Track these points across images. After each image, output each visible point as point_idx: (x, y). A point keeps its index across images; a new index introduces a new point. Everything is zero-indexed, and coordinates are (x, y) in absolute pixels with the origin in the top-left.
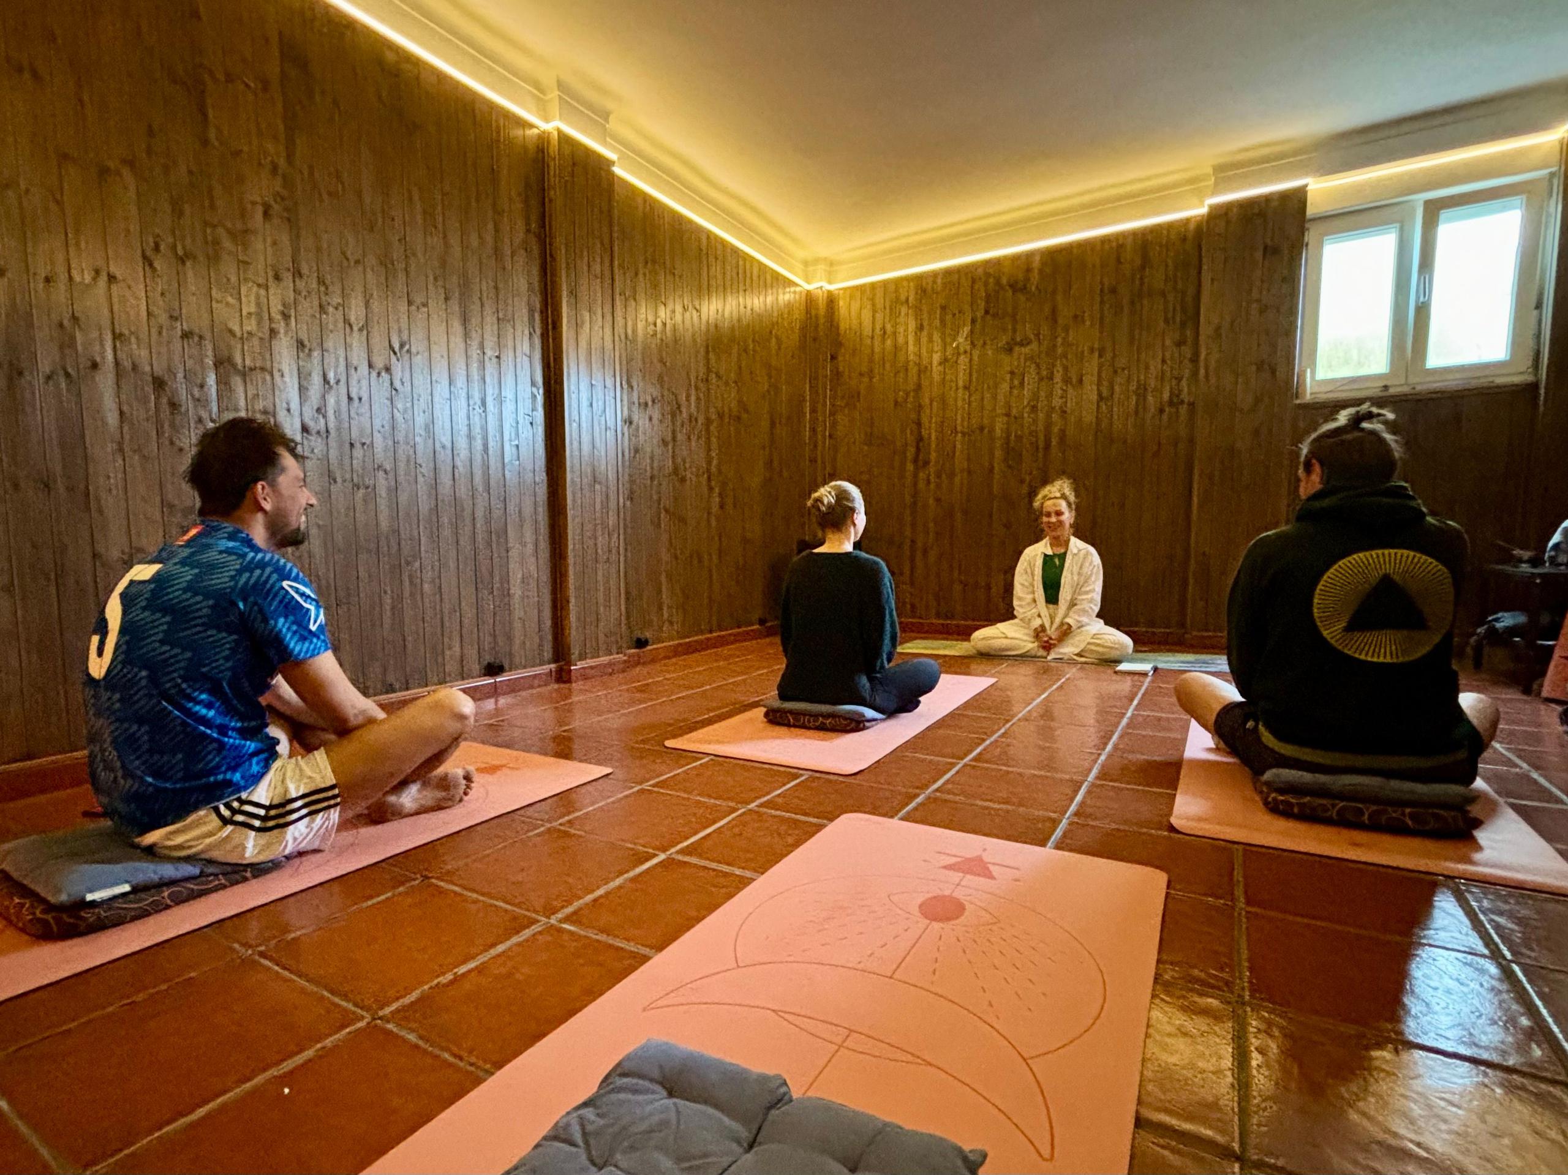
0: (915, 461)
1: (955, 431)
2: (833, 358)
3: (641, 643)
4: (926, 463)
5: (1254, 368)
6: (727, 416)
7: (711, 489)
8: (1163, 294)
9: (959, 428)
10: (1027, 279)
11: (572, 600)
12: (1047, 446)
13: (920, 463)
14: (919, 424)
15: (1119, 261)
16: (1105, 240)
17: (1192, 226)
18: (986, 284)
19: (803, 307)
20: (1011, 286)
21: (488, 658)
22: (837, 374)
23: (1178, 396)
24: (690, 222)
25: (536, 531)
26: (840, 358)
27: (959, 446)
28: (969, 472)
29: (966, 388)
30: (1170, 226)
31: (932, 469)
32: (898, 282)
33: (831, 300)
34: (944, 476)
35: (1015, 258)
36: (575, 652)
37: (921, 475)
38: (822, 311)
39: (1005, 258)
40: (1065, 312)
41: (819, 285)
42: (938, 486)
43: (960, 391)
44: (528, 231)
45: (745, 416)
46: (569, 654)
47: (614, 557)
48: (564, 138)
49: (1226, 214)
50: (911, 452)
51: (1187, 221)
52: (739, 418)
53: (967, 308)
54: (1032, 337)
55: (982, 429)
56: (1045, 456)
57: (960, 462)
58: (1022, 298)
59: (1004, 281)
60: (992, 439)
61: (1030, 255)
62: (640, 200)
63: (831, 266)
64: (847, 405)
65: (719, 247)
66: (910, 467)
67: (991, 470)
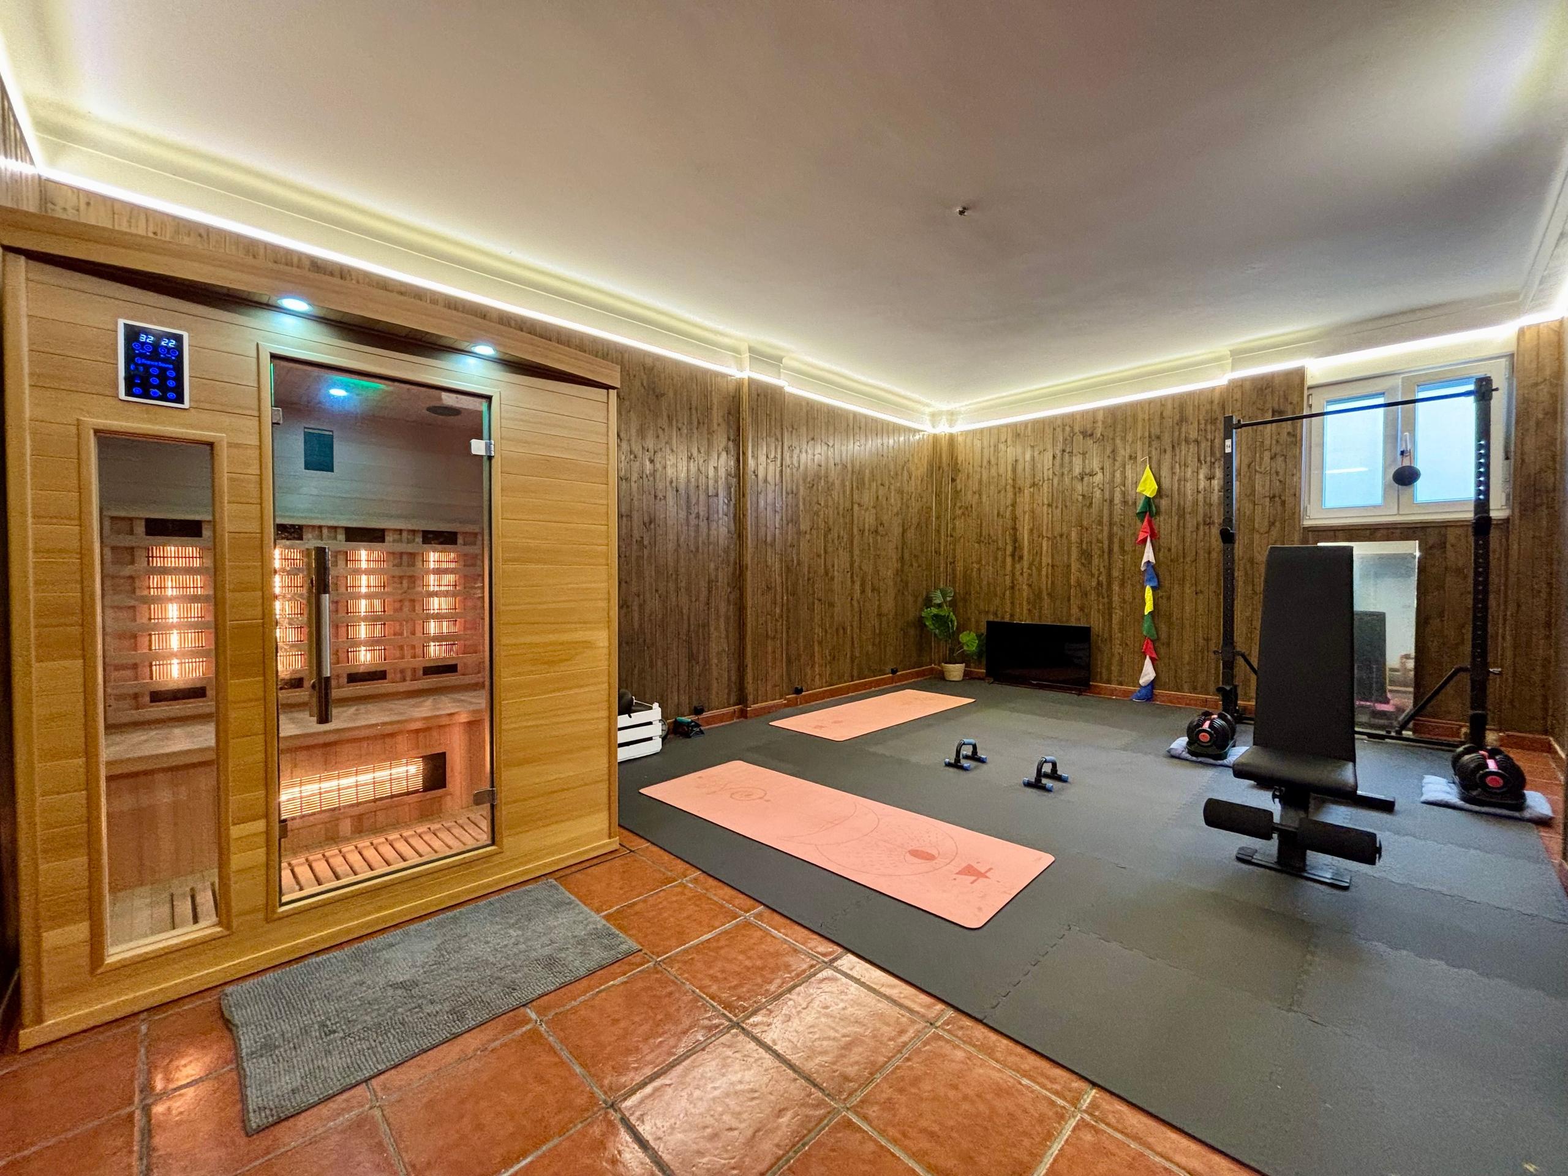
0: (1013, 555)
1: (1041, 536)
2: (953, 480)
3: (798, 691)
4: (1021, 558)
5: (1268, 500)
6: (867, 531)
7: (853, 582)
8: (1197, 442)
9: (1044, 534)
10: (1094, 428)
11: (750, 666)
12: (1110, 551)
13: (1017, 558)
14: (1015, 529)
15: (1162, 417)
16: (1150, 402)
17: (1217, 394)
18: (1064, 430)
19: (930, 447)
20: (1082, 433)
21: (695, 703)
22: (956, 493)
23: (1210, 517)
24: (839, 409)
25: (727, 623)
26: (958, 481)
27: (1045, 548)
28: (1053, 566)
29: (1049, 505)
30: (1201, 392)
31: (1025, 563)
32: (999, 428)
33: (952, 439)
34: (1034, 568)
35: (1084, 414)
36: (750, 698)
37: (1018, 566)
38: (945, 448)
39: (1078, 413)
40: (1123, 453)
41: (943, 429)
42: (1030, 575)
43: (1045, 507)
44: (729, 439)
45: (880, 529)
46: (747, 700)
47: (779, 636)
48: (751, 381)
49: (1242, 386)
50: (1009, 549)
51: (1213, 389)
52: (876, 531)
53: (1049, 446)
54: (1098, 470)
55: (1061, 536)
56: (1110, 558)
57: (1046, 560)
58: (1090, 442)
59: (1077, 429)
60: (1070, 542)
61: (1095, 411)
62: (804, 404)
63: (952, 415)
64: (963, 514)
65: (863, 420)
66: (1009, 560)
67: (1069, 566)
